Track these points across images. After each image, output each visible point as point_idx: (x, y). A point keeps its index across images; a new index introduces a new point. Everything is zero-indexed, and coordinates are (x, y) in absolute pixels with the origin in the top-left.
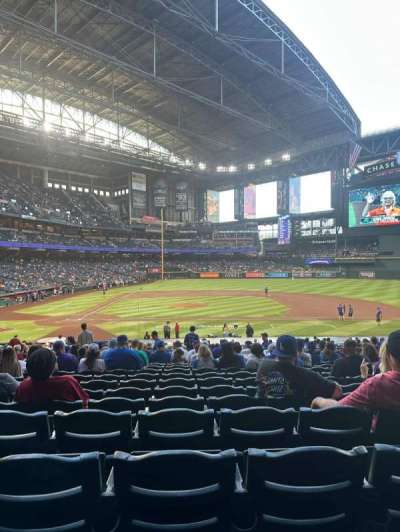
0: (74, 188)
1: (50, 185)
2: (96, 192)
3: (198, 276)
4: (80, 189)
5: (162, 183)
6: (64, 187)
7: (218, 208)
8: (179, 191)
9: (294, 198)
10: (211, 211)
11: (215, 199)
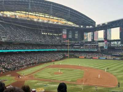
0: (49, 34)
1: (43, 33)
2: (54, 34)
3: (78, 57)
4: (50, 34)
5: (71, 32)
6: (46, 34)
7: (87, 37)
8: (76, 33)
9: (109, 35)
10: (85, 38)
11: (86, 35)
